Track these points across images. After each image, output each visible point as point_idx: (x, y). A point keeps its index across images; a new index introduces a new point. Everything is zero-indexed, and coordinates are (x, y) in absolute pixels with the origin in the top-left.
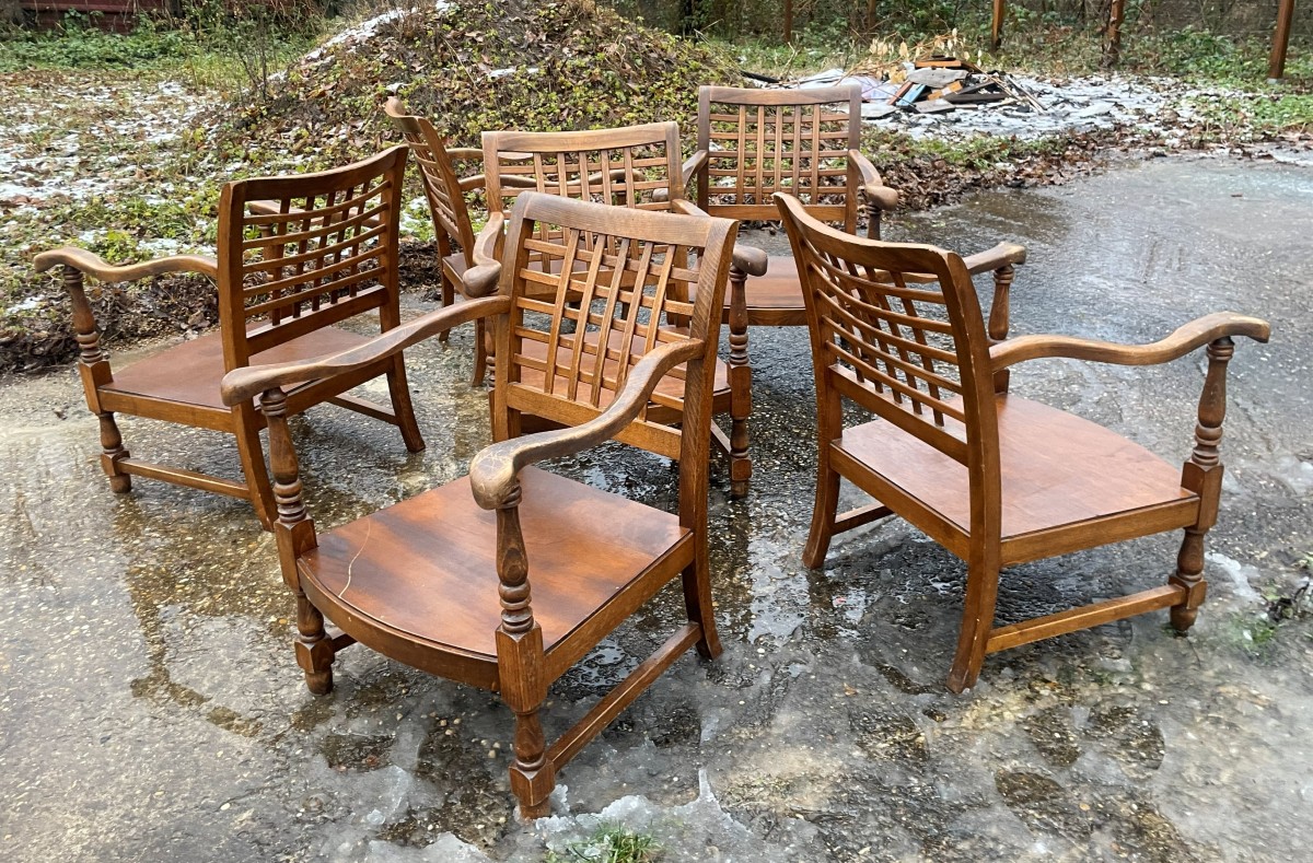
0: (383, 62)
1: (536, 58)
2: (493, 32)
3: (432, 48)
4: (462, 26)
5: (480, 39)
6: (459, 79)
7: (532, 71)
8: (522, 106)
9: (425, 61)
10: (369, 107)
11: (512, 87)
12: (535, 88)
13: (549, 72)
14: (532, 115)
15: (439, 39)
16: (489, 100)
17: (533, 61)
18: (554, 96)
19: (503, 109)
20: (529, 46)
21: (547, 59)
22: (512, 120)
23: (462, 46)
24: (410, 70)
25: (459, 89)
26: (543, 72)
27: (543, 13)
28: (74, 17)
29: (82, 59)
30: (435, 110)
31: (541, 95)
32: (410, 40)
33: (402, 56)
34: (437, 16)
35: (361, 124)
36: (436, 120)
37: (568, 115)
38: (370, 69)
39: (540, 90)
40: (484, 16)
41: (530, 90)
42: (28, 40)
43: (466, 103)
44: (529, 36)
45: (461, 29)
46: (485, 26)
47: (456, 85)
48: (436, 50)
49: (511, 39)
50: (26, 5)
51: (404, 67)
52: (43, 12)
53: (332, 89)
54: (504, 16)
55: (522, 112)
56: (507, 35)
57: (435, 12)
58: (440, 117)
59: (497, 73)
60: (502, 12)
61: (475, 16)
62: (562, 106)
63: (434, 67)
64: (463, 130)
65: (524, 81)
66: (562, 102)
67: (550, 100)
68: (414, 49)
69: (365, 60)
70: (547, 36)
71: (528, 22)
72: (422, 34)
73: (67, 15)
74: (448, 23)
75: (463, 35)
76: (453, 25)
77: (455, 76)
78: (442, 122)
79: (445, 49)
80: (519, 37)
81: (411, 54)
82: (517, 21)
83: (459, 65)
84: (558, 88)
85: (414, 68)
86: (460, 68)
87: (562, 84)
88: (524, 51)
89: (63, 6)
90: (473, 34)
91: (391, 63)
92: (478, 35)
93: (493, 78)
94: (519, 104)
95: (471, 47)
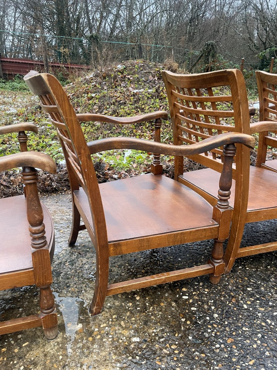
0: (93, 86)
1: (152, 86)
2: (137, 76)
3: (112, 81)
4: (125, 73)
5: (131, 78)
6: (121, 93)
7: (149, 91)
8: (144, 104)
9: (109, 86)
10: (83, 102)
11: (141, 96)
12: (150, 97)
13: (157, 91)
14: (147, 108)
15: (115, 77)
16: (130, 101)
17: (151, 87)
18: (157, 100)
19: (136, 105)
20: (150, 81)
21: (157, 86)
22: (138, 110)
23: (124, 81)
24: (103, 89)
25: (120, 96)
26: (154, 91)
27: (157, 69)
28: (18, 77)
29: (15, 88)
30: (108, 104)
31: (152, 100)
32: (105, 78)
33: (100, 84)
34: (117, 70)
35: (79, 109)
36: (107, 108)
37: (163, 108)
38: (88, 88)
39: (152, 98)
40: (134, 70)
41: (148, 98)
42: (3, 82)
43: (121, 102)
44: (151, 78)
45: (125, 74)
46: (134, 73)
47: (118, 95)
48: (114, 82)
49: (143, 79)
50: (4, 72)
51: (100, 87)
52: (9, 74)
53: (73, 95)
54: (142, 70)
55: (143, 106)
56: (142, 77)
57: (116, 69)
58: (109, 107)
59: (135, 91)
60: (141, 69)
61: (131, 70)
62: (161, 105)
63: (112, 88)
64: (118, 113)
65: (146, 94)
66: (161, 103)
67: (156, 102)
68: (105, 81)
69: (86, 85)
70: (158, 78)
71: (151, 73)
72: (109, 76)
73: (16, 76)
74: (120, 72)
75: (125, 76)
76: (122, 73)
77: (119, 91)
78: (109, 110)
79: (117, 81)
80: (147, 78)
81: (104, 83)
82: (147, 72)
83: (121, 87)
84: (160, 97)
85: (104, 88)
86: (121, 89)
87: (162, 96)
88: (148, 83)
89: (15, 73)
90: (129, 77)
91: (95, 86)
92: (131, 77)
93: (134, 93)
94: (142, 103)
95: (128, 81)
